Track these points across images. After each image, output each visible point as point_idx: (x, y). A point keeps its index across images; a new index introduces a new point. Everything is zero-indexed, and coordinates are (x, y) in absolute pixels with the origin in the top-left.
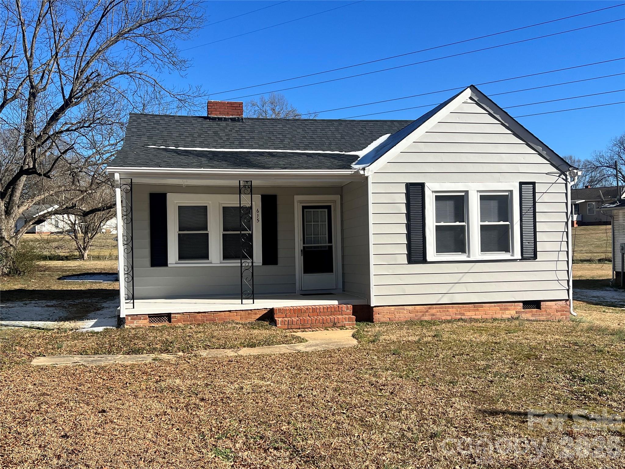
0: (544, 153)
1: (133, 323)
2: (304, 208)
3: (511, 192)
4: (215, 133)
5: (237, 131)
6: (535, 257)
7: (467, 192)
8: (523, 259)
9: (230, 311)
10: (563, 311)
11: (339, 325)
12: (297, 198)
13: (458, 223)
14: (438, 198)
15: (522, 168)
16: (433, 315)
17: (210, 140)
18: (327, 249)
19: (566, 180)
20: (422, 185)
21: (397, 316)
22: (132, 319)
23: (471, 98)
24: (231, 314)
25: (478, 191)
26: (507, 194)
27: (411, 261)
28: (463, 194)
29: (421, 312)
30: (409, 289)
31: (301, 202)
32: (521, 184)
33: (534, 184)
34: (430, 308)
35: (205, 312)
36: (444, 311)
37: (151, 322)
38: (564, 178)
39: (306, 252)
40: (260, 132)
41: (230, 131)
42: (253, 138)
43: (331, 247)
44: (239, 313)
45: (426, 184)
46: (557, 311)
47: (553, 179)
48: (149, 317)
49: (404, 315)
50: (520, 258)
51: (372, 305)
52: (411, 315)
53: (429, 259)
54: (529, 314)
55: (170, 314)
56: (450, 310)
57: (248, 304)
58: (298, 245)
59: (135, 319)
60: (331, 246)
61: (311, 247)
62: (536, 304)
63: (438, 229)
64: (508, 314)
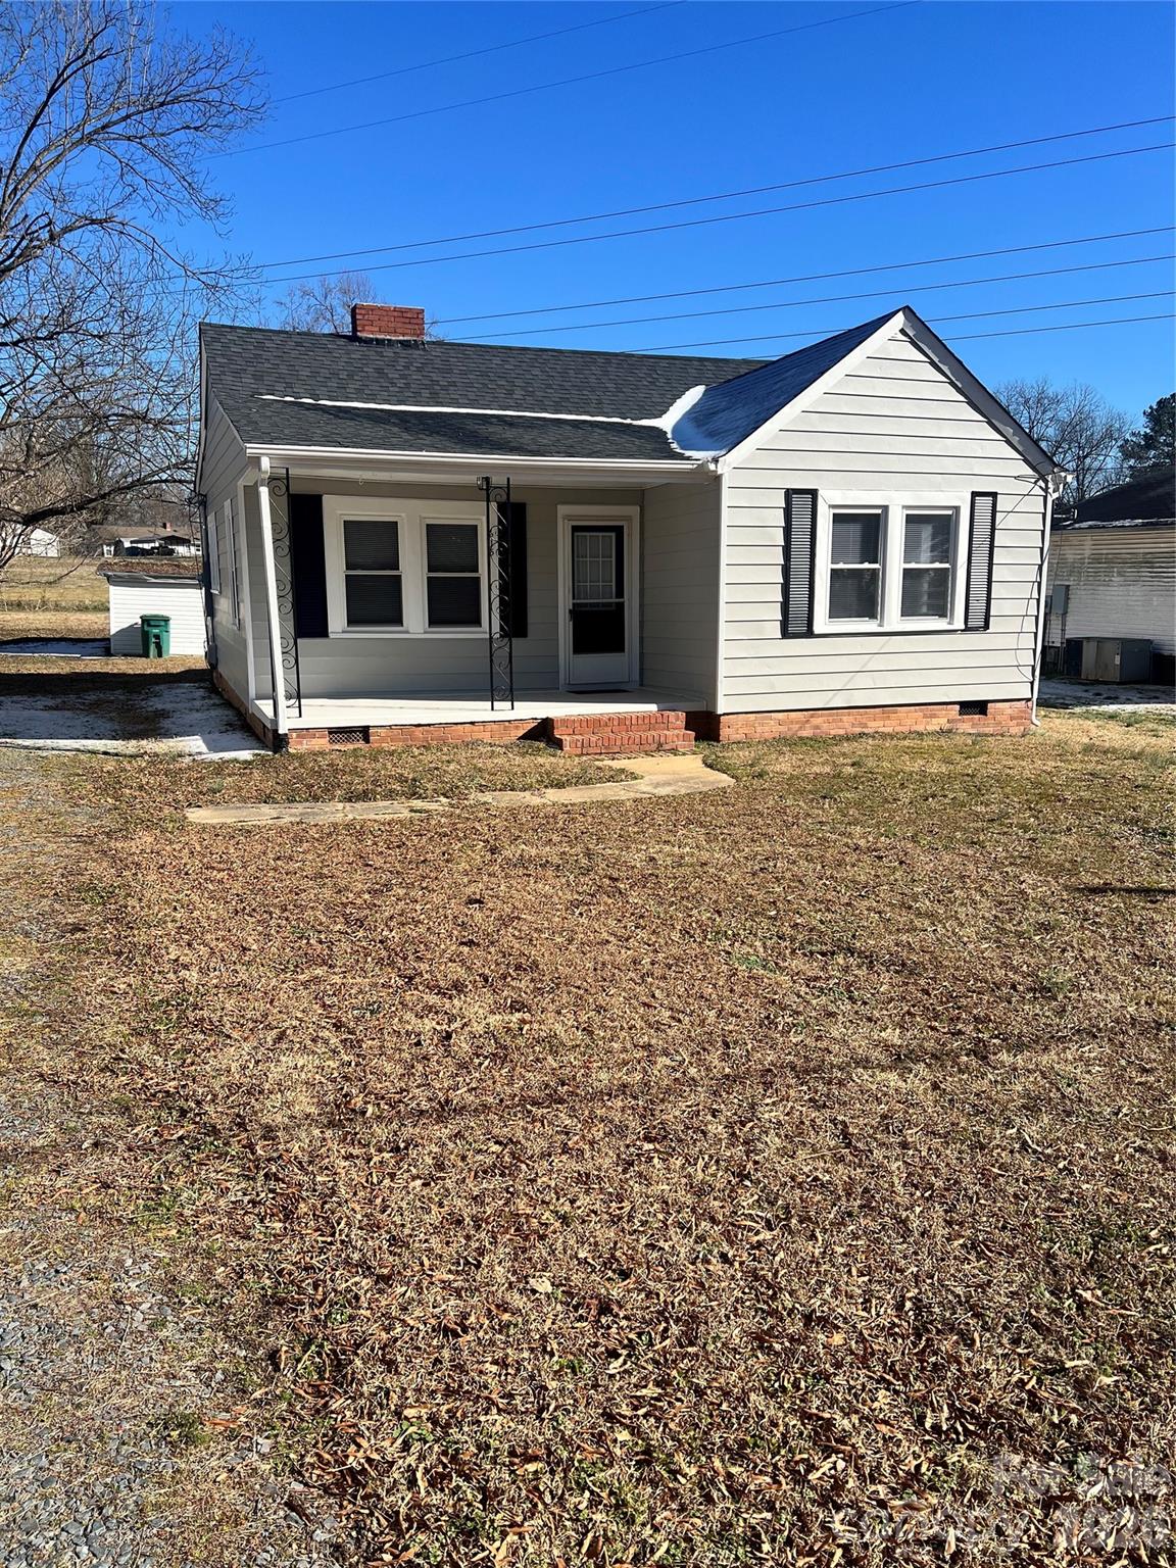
0: (1015, 440)
1: (301, 743)
2: (575, 529)
3: (957, 509)
4: (379, 371)
5: (419, 369)
6: (986, 626)
7: (885, 508)
8: (967, 629)
9: (472, 723)
10: (1022, 718)
11: (667, 747)
12: (562, 510)
13: (866, 565)
14: (837, 518)
15: (979, 467)
16: (817, 727)
17: (375, 387)
18: (614, 608)
19: (1046, 490)
20: (814, 493)
21: (759, 730)
22: (298, 737)
23: (902, 331)
24: (475, 728)
25: (904, 507)
26: (950, 512)
27: (786, 634)
28: (879, 511)
29: (797, 723)
30: (781, 684)
31: (569, 518)
32: (975, 494)
33: (994, 495)
34: (812, 716)
35: (429, 725)
36: (834, 721)
37: (332, 742)
38: (1043, 485)
39: (577, 614)
40: (463, 373)
41: (407, 367)
42: (454, 384)
43: (621, 606)
44: (489, 727)
45: (820, 493)
46: (1012, 718)
47: (1025, 487)
48: (330, 733)
49: (770, 729)
50: (963, 627)
51: (719, 712)
52: (782, 728)
53: (817, 629)
54: (969, 725)
55: (368, 727)
56: (845, 718)
57: (503, 710)
58: (564, 602)
59: (303, 737)
60: (623, 603)
61: (586, 605)
62: (979, 707)
63: (835, 574)
64: (934, 725)
